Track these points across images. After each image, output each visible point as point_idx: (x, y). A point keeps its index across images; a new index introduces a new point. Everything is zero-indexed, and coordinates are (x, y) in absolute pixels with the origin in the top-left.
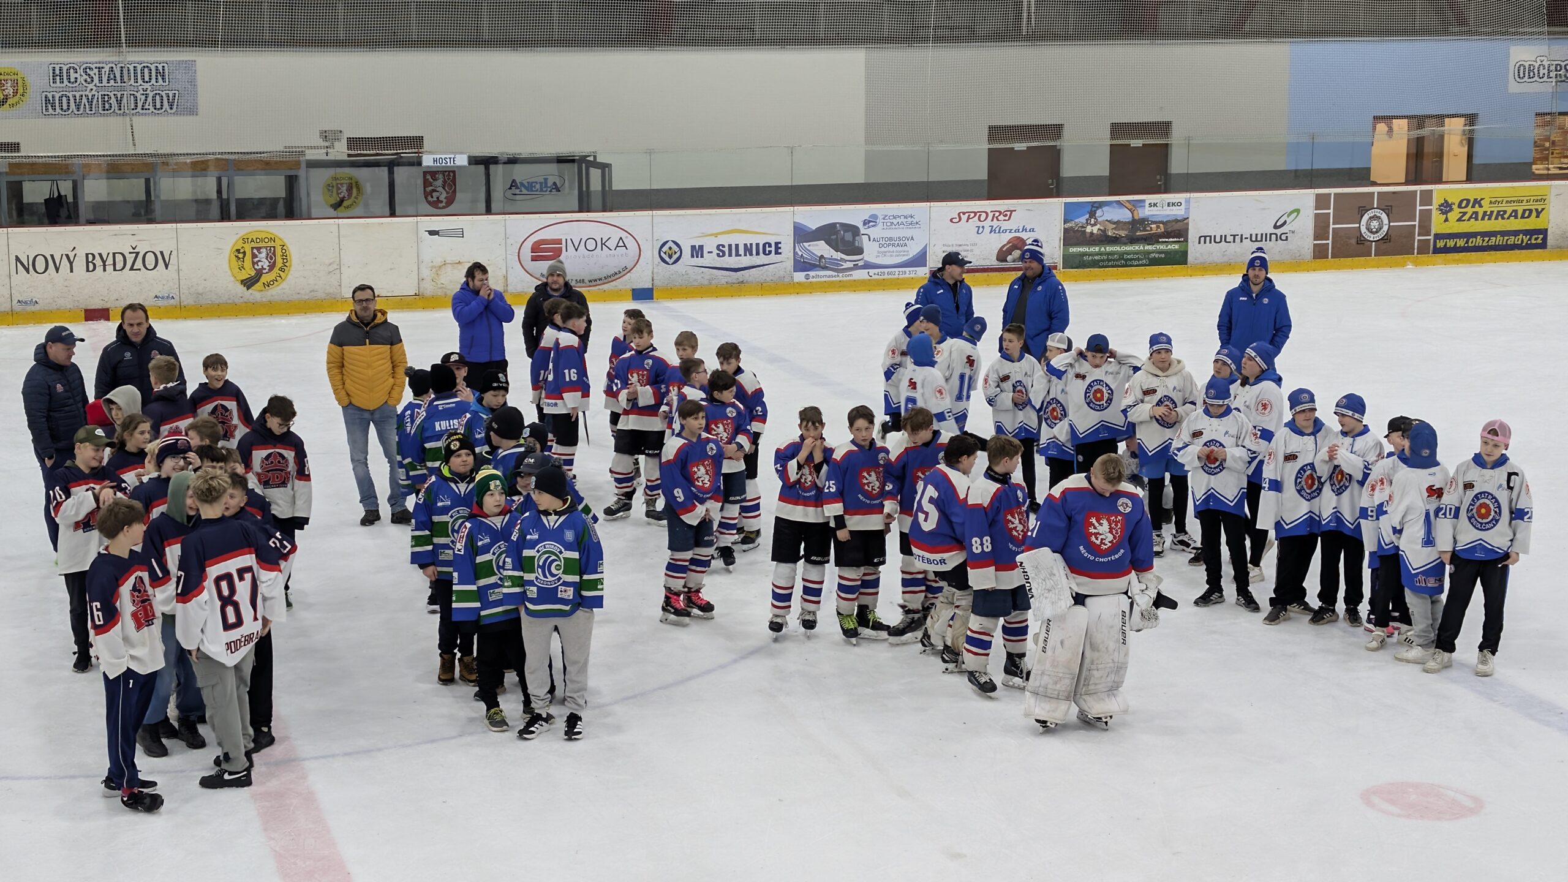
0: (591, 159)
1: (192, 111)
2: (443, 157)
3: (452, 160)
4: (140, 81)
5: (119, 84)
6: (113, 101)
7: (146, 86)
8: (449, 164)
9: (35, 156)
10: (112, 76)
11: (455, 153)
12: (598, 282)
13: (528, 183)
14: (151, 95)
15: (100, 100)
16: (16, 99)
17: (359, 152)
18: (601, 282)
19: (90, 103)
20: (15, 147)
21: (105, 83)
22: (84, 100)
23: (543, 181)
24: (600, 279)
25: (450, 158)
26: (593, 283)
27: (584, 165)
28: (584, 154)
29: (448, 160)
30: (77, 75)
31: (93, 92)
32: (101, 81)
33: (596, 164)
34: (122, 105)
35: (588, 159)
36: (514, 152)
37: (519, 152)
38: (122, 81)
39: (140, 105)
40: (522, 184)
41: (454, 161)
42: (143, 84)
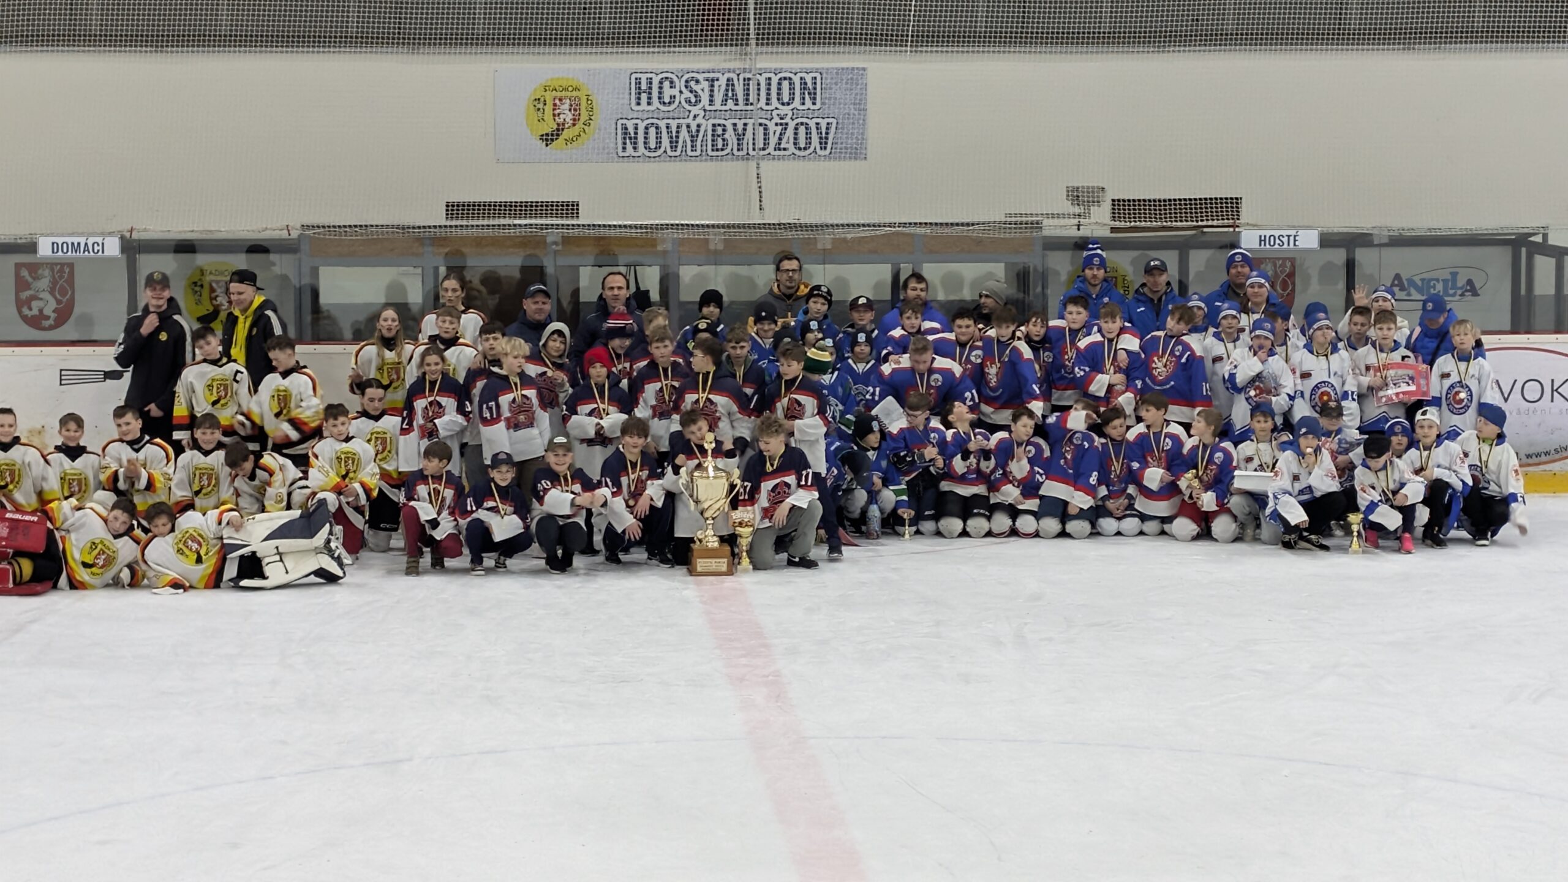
0: (1538, 239)
1: (857, 153)
2: (1277, 233)
3: (1292, 239)
4: (775, 103)
5: (741, 106)
6: (730, 135)
7: (785, 110)
8: (1286, 246)
9: (604, 226)
10: (730, 94)
11: (1298, 228)
12: (1544, 458)
13: (1423, 280)
14: (792, 125)
15: (710, 133)
16: (576, 130)
17: (1133, 224)
18: (1548, 458)
19: (693, 138)
20: (571, 209)
21: (718, 105)
22: (684, 133)
23: (1449, 277)
24: (1547, 453)
25: (1289, 236)
26: (1535, 460)
27: (1524, 250)
28: (1526, 231)
29: (1285, 240)
30: (675, 92)
31: (699, 120)
32: (711, 102)
33: (1545, 249)
34: (745, 142)
35: (1532, 239)
36: (1400, 226)
37: (1410, 226)
38: (747, 102)
39: (773, 140)
40: (1411, 282)
41: (1295, 241)
42: (780, 106)
